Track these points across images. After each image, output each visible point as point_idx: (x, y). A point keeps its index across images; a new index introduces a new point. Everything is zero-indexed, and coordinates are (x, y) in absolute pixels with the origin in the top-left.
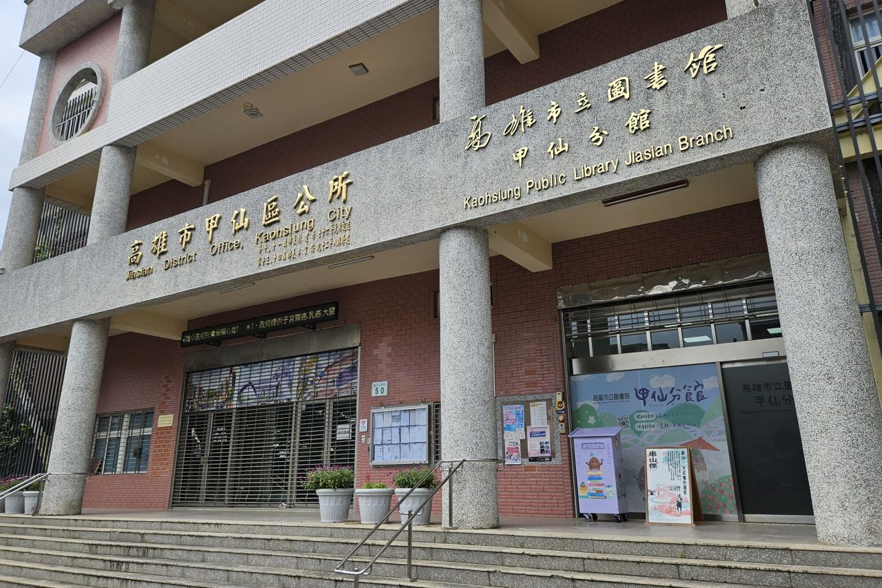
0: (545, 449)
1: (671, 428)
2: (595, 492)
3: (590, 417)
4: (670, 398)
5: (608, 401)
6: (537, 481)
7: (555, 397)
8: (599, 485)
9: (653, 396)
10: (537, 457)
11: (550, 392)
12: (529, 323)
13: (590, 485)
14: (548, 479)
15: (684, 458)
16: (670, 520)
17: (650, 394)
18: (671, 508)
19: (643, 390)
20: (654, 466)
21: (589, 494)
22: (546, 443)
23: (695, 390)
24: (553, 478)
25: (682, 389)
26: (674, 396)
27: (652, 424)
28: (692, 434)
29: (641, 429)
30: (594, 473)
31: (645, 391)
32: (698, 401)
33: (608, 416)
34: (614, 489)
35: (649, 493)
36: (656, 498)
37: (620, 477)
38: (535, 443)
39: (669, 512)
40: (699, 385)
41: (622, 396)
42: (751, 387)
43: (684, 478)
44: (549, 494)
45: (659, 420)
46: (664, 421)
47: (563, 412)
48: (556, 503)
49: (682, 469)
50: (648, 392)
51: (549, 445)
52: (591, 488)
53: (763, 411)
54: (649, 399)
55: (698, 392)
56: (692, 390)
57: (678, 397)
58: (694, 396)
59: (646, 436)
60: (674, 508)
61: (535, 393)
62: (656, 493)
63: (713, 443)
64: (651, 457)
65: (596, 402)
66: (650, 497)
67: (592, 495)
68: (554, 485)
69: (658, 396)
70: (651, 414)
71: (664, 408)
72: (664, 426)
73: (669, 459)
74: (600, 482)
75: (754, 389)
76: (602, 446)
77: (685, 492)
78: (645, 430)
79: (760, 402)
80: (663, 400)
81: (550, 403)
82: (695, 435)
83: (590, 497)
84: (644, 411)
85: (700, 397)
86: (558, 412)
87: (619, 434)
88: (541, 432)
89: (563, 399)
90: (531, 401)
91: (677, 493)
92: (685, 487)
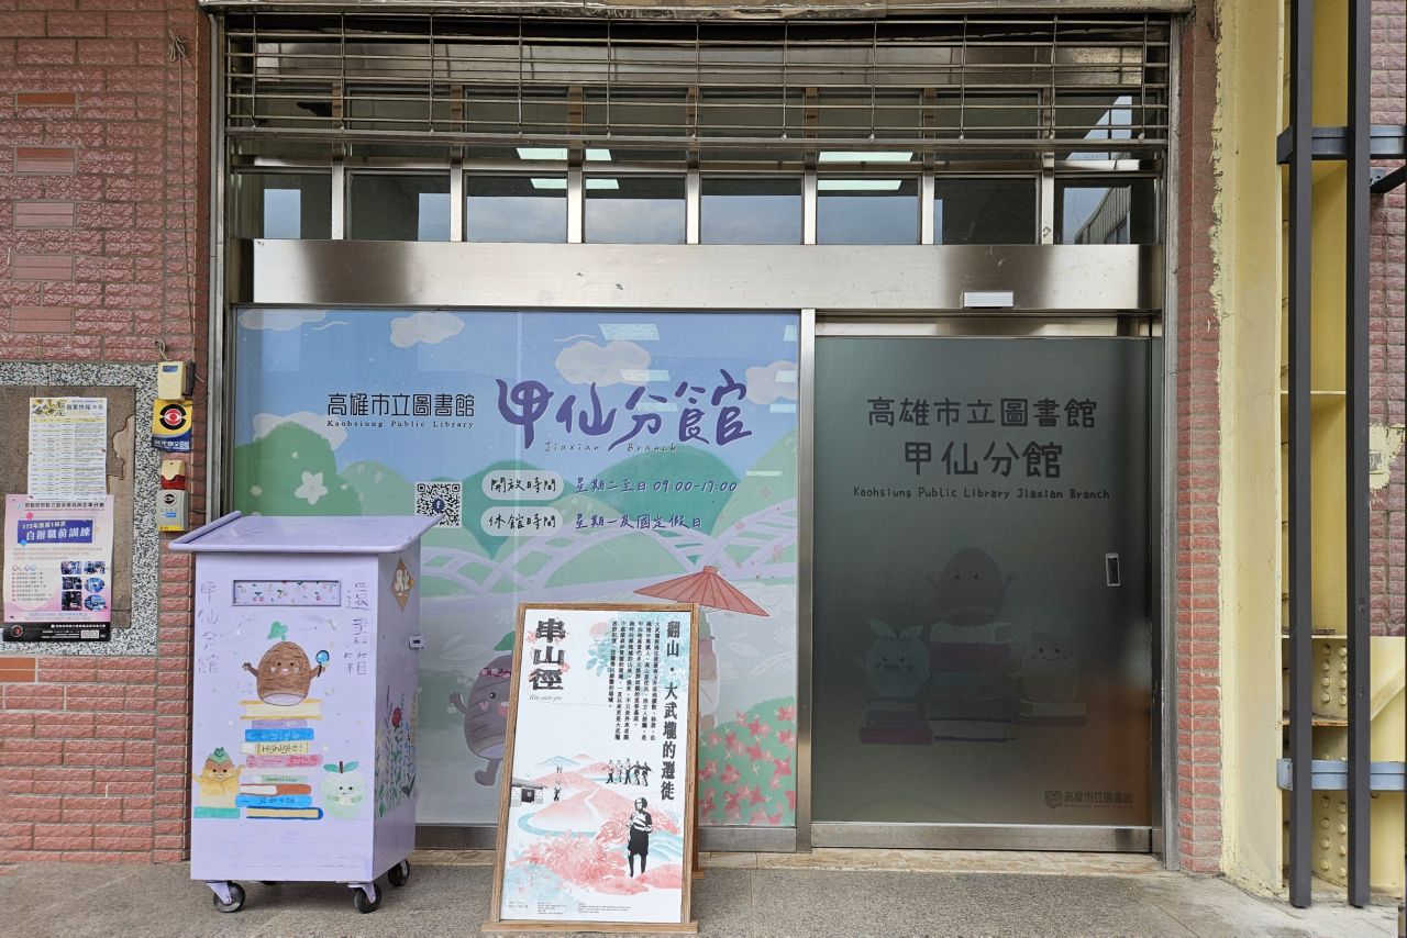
0: (85, 594)
1: (614, 531)
2: (272, 790)
3: (306, 476)
4: (624, 423)
5: (387, 419)
6: (34, 720)
7: (152, 380)
8: (294, 761)
9: (564, 415)
10: (47, 625)
11: (131, 361)
12: (56, 46)
13: (252, 761)
14: (87, 714)
15: (674, 651)
16: (595, 909)
17: (554, 406)
18: (601, 856)
19: (527, 386)
20: (552, 680)
21: (243, 799)
22: (90, 570)
23: (716, 401)
24: (111, 708)
25: (670, 394)
26: (640, 420)
27: (546, 512)
28: (682, 555)
29: (505, 530)
30: (279, 708)
31: (536, 394)
32: (721, 440)
33: (379, 476)
34: (363, 780)
35: (517, 793)
36: (543, 813)
37: (396, 723)
38: (40, 565)
39: (592, 875)
40: (732, 386)
41: (444, 401)
42: (897, 409)
43: (670, 730)
44: (87, 770)
45: (575, 500)
46: (590, 505)
47: (185, 445)
48: (111, 805)
49: (662, 693)
50: (546, 395)
51: (106, 577)
52: (256, 775)
53: (921, 490)
54: (547, 424)
55: (725, 411)
56: (704, 401)
57: (652, 423)
58: (708, 425)
59: (517, 556)
60: (616, 856)
61: (54, 358)
62: (545, 796)
63: (749, 590)
64: (542, 643)
65: (334, 418)
66: (519, 810)
67: (260, 803)
68: (110, 736)
69: (583, 416)
70: (546, 476)
71: (597, 457)
72: (587, 521)
73: (618, 655)
74: (303, 748)
75: (905, 417)
76: (328, 595)
77: (667, 791)
78: (517, 532)
79: (918, 460)
80: (600, 428)
81: (124, 402)
82: (693, 559)
83: (245, 811)
84: (524, 467)
85: (728, 429)
86: (158, 445)
87: (415, 546)
88: (71, 524)
89: (187, 394)
90: (34, 391)
91: (633, 792)
92: (669, 770)
